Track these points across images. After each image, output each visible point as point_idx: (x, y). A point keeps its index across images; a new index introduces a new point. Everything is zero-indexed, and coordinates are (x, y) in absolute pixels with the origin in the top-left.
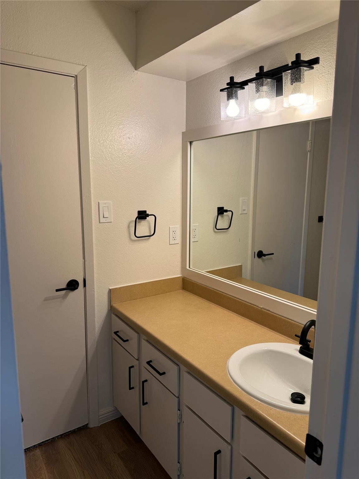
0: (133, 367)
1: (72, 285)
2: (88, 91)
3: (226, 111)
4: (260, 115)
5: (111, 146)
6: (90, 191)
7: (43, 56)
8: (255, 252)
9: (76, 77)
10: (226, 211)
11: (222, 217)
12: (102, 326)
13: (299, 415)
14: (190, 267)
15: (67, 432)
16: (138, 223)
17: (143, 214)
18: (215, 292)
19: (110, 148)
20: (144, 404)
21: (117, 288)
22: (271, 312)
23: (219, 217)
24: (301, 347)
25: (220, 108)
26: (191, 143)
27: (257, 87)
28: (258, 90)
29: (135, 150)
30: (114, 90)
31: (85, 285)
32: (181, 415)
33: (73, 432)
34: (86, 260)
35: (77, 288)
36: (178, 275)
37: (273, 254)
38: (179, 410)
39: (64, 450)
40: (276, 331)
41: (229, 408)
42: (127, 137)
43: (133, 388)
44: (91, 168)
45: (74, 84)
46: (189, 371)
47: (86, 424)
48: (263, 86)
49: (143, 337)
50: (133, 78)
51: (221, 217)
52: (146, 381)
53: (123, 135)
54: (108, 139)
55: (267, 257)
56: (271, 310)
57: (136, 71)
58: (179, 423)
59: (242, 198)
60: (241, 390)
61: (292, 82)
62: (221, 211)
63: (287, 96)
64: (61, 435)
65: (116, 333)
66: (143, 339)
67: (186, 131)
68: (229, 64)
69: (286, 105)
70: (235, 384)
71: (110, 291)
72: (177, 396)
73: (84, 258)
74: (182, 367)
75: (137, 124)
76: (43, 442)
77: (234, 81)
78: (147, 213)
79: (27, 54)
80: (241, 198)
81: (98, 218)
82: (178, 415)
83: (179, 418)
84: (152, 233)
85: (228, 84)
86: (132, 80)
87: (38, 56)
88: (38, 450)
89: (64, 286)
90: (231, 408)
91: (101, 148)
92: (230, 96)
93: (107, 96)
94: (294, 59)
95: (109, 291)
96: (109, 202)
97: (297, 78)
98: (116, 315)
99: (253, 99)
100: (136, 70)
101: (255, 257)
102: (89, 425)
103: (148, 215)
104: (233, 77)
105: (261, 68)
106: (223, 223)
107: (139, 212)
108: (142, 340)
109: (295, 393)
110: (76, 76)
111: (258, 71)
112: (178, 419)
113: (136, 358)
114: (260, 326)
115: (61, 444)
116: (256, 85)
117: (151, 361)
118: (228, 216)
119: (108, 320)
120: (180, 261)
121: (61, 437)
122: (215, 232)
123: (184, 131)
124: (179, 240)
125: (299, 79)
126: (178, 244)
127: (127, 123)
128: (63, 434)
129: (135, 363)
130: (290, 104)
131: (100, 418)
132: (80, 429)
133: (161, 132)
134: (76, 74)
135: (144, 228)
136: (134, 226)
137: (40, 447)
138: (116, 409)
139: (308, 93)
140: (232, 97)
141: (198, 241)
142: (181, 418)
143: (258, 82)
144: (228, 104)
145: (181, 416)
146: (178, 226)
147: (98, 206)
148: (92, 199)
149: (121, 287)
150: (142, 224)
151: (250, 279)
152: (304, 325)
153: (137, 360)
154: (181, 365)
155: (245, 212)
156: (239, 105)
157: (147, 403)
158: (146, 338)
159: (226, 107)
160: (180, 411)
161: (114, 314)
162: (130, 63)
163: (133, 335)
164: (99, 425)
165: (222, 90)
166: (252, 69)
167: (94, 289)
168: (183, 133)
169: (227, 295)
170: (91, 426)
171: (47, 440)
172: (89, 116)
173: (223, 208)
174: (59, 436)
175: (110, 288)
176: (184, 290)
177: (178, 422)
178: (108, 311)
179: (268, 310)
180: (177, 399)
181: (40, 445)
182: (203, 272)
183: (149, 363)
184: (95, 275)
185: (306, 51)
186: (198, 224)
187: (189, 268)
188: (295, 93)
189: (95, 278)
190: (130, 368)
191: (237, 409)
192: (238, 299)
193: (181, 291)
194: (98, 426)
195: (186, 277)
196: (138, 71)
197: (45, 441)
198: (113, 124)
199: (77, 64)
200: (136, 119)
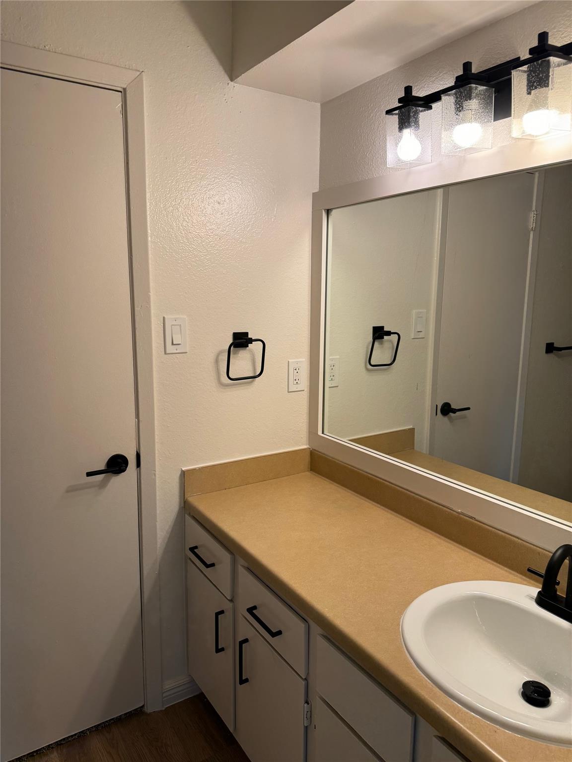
0: (222, 612)
1: (117, 464)
2: (145, 117)
3: (397, 149)
4: (462, 156)
5: (186, 218)
6: (149, 297)
7: (64, 53)
8: (437, 406)
9: (124, 92)
10: (389, 333)
11: (381, 343)
12: (168, 536)
13: (553, 746)
14: (325, 433)
15: (107, 721)
16: (234, 354)
17: (242, 339)
18: (369, 479)
19: (184, 220)
20: (243, 681)
21: (194, 469)
22: (476, 520)
23: (376, 344)
24: (539, 592)
25: (386, 146)
26: (328, 212)
27: (459, 101)
28: (459, 108)
29: (230, 224)
30: (192, 117)
31: (138, 464)
32: (311, 712)
33: (118, 721)
34: (140, 419)
35: (124, 471)
36: (303, 444)
37: (468, 409)
38: (307, 702)
39: (101, 755)
40: (485, 556)
41: (408, 719)
42: (214, 201)
43: (223, 649)
44: (150, 256)
45: (120, 105)
46: (325, 634)
47: (141, 705)
48: (470, 100)
49: (241, 561)
50: (226, 96)
51: (379, 344)
52: (246, 641)
53: (209, 198)
54: (181, 204)
55: (458, 413)
56: (477, 518)
57: (232, 83)
58: (307, 727)
59: (416, 310)
60: (432, 684)
61: (531, 87)
62: (379, 333)
63: (520, 117)
64: (97, 727)
65: (192, 549)
66: (241, 565)
67: (319, 191)
68: (400, 66)
69: (516, 133)
70: (419, 671)
71: (183, 474)
72: (304, 678)
73: (137, 416)
74: (313, 625)
75: (232, 177)
76: (64, 739)
77: (413, 94)
78: (249, 337)
79: (35, 47)
80: (414, 311)
81: (163, 345)
82: (305, 713)
83: (307, 718)
84: (258, 373)
85: (400, 100)
86: (224, 99)
87: (56, 52)
88: (55, 754)
89: (102, 466)
90: (411, 718)
91: (169, 220)
92: (404, 123)
93: (179, 127)
94: (535, 43)
95: (181, 475)
96: (181, 316)
97: (541, 79)
98: (194, 518)
99: (451, 126)
100: (232, 80)
101: (436, 415)
102: (145, 707)
103: (251, 341)
104: (411, 87)
105: (467, 66)
106: (381, 354)
107: (237, 336)
108: (240, 567)
109: (531, 681)
110: (125, 89)
111: (461, 73)
112: (305, 719)
113: (229, 598)
114: (454, 545)
115: (96, 744)
116: (457, 98)
117: (255, 608)
118: (390, 341)
119: (179, 527)
120: (306, 420)
121: (95, 730)
122: (367, 370)
123: (316, 190)
124: (304, 383)
125: (545, 81)
126: (304, 390)
127: (216, 176)
128: (98, 725)
129: (226, 606)
130: (523, 132)
131: (164, 695)
132: (130, 716)
133: (275, 192)
134: (125, 87)
135: (243, 363)
136: (227, 359)
137: (59, 746)
138: (192, 681)
139: (562, 110)
140: (409, 122)
141: (337, 386)
142: (311, 717)
143: (461, 92)
144: (400, 138)
145: (311, 714)
146: (304, 360)
147: (162, 325)
148: (153, 311)
149: (203, 468)
150: (239, 355)
151: (428, 453)
152: (551, 552)
153: (231, 601)
154: (312, 621)
155: (421, 335)
156: (421, 139)
157: (247, 680)
158: (246, 565)
159: (397, 142)
160: (308, 704)
161: (189, 515)
162: (221, 68)
163: (223, 557)
164: (164, 709)
165: (389, 112)
166: (446, 73)
167: (155, 471)
168: (314, 194)
169: (393, 485)
170: (149, 710)
171: (72, 736)
172: (147, 164)
173: (383, 327)
174: (92, 727)
175: (183, 469)
176: (315, 473)
177: (306, 725)
178: (180, 509)
179: (471, 518)
180: (303, 683)
181: (59, 744)
182: (345, 441)
183: (251, 610)
184: (157, 446)
185: (555, 31)
186: (338, 357)
187: (323, 433)
188: (537, 108)
189: (157, 452)
190: (217, 614)
191: (422, 723)
192: (414, 493)
193: (308, 473)
194: (161, 711)
195: (317, 449)
196: (236, 83)
197: (69, 737)
198: (190, 178)
199: (127, 68)
200: (232, 169)
